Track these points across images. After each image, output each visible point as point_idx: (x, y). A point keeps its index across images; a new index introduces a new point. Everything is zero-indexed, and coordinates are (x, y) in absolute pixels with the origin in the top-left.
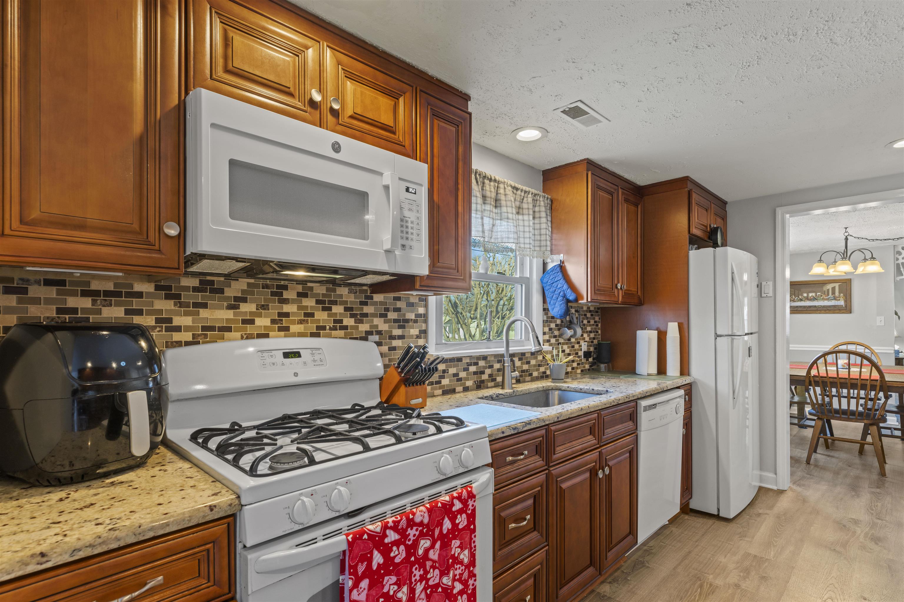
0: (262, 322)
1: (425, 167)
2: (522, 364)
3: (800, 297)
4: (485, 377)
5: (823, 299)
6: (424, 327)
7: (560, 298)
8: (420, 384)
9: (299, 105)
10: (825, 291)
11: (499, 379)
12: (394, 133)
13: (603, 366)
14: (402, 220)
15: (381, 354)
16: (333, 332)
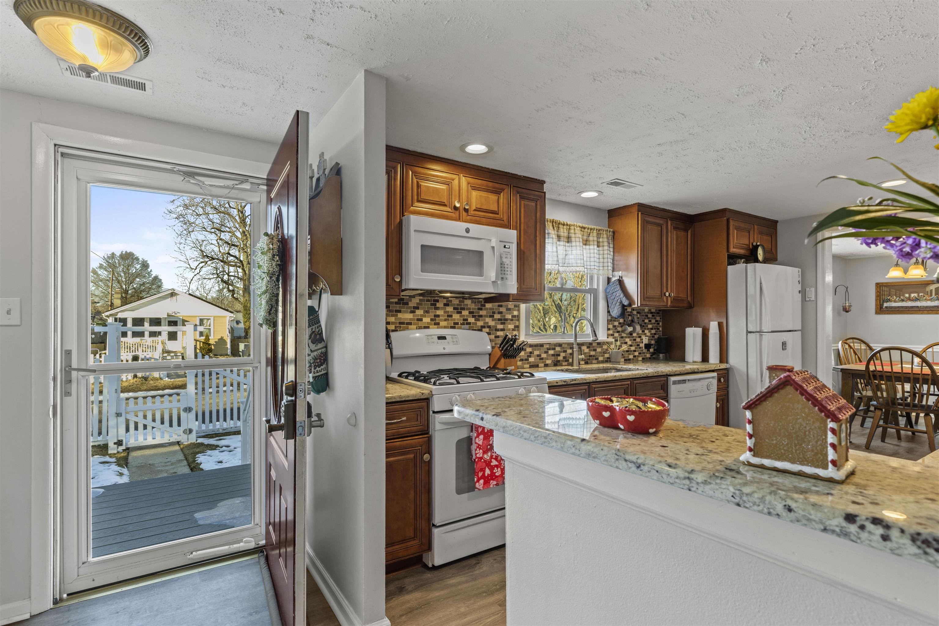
0: (426, 320)
1: (515, 232)
2: (590, 350)
3: (902, 297)
4: (560, 358)
5: (925, 299)
6: (517, 324)
7: (618, 304)
8: (513, 358)
9: (449, 210)
10: (928, 292)
11: (571, 360)
12: (498, 214)
13: (661, 355)
14: (501, 264)
15: (490, 340)
16: (463, 326)
